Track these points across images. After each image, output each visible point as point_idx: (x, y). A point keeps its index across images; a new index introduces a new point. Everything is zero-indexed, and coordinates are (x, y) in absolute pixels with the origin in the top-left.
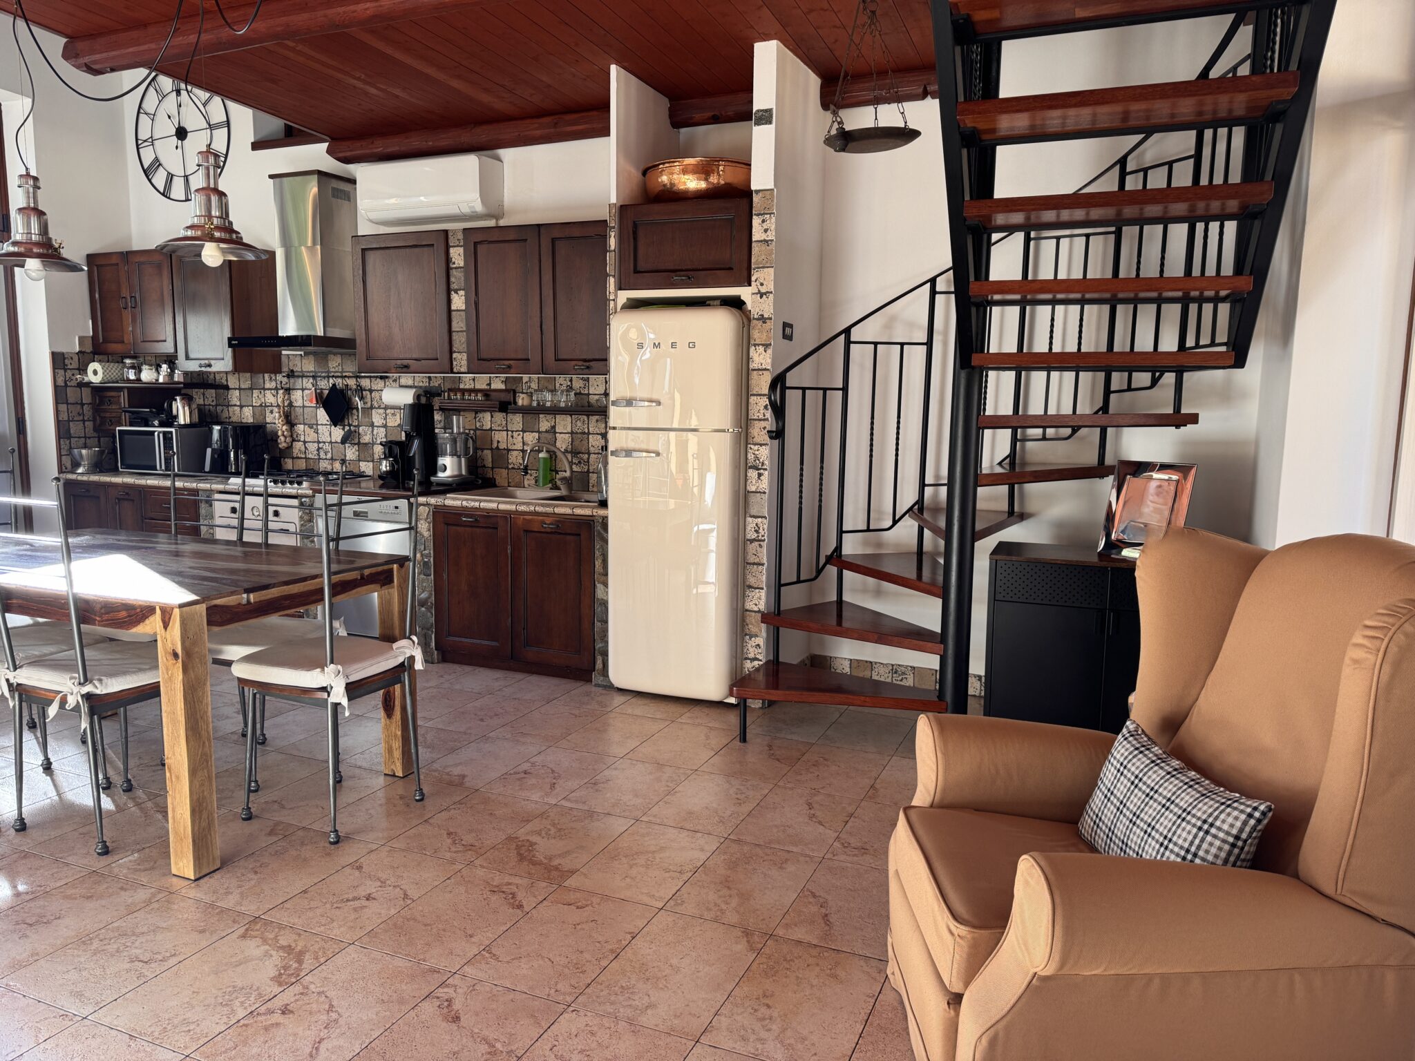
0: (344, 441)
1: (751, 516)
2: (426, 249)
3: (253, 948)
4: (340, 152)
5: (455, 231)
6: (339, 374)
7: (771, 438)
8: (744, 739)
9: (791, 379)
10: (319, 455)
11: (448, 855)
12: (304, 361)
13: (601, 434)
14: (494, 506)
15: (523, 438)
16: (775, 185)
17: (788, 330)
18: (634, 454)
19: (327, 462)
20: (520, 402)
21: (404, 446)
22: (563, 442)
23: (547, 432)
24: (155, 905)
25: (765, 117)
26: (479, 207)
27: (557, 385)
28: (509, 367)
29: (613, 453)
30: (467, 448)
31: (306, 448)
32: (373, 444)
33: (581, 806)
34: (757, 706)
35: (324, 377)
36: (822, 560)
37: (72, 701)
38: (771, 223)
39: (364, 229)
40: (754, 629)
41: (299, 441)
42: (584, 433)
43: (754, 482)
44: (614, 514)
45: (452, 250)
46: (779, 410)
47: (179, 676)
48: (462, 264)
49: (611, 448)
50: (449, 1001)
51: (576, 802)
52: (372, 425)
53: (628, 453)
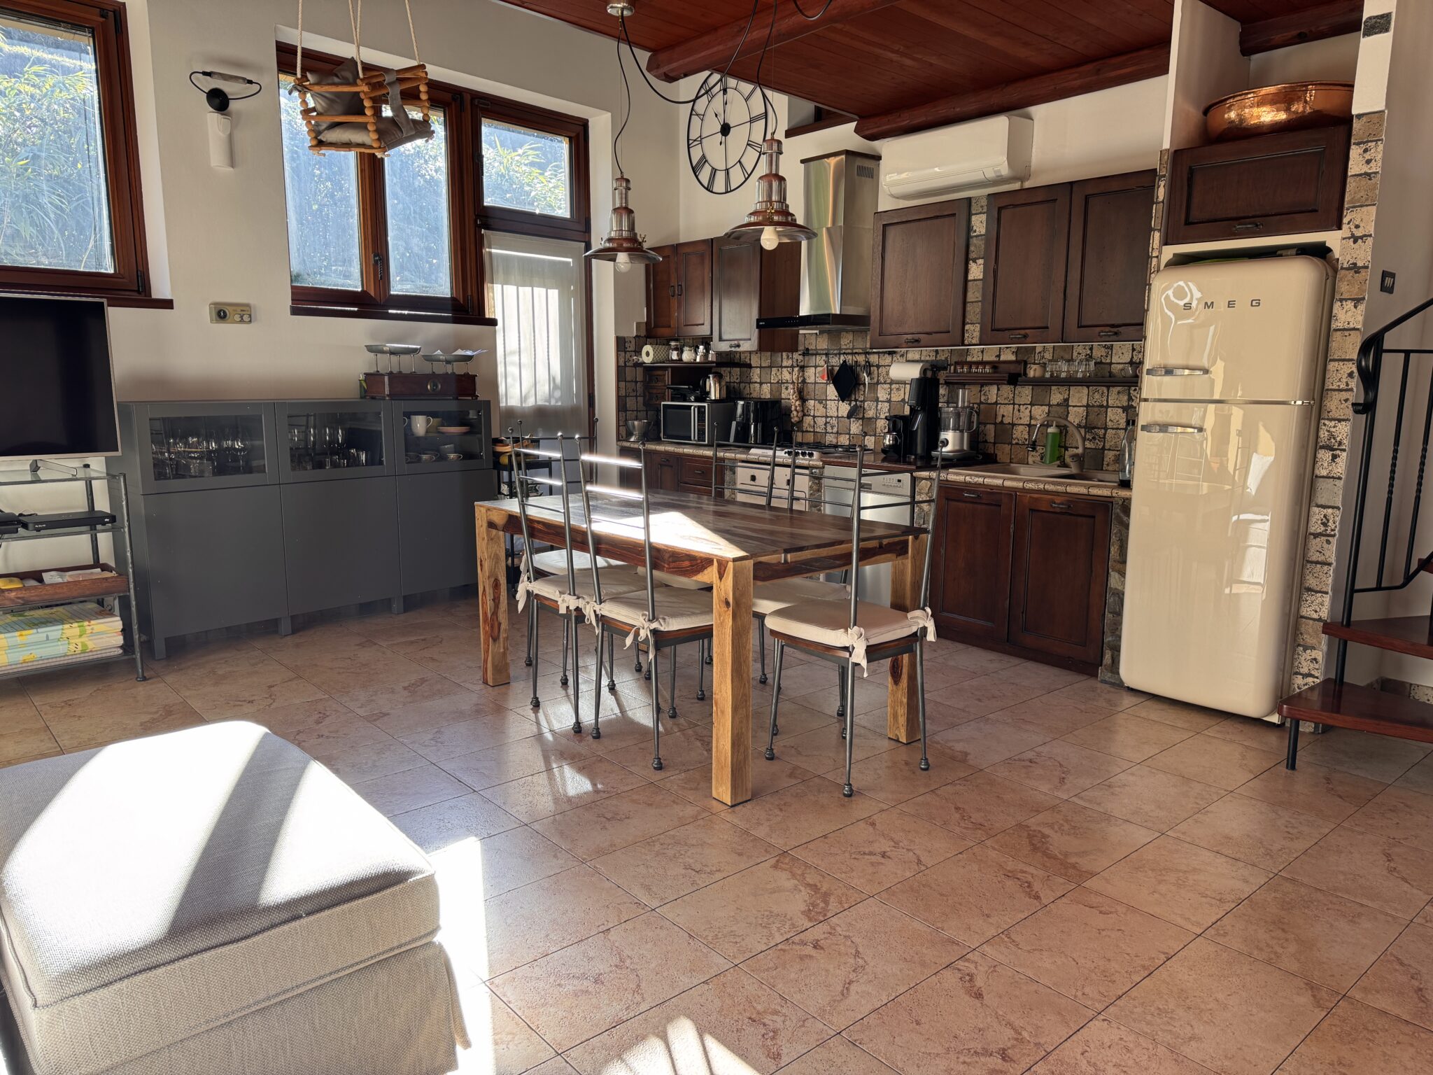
0: (850, 416)
1: (1318, 506)
2: (947, 219)
3: (783, 879)
4: (868, 129)
5: (978, 199)
6: (850, 351)
7: (1356, 412)
8: (1292, 765)
9: (1389, 341)
10: (826, 429)
11: (958, 830)
12: (819, 339)
13: (1123, 408)
14: (999, 482)
15: (1030, 412)
16: (1387, 105)
17: (1388, 281)
18: (1170, 429)
19: (833, 436)
20: (1031, 374)
21: (908, 421)
22: (1076, 416)
23: (1058, 405)
24: (701, 822)
25: (1380, 24)
26: (1005, 171)
27: (1075, 354)
28: (1025, 336)
29: (1144, 428)
30: (970, 423)
31: (815, 422)
32: (877, 418)
33: (1096, 808)
34: (1307, 730)
35: (836, 355)
36: (1414, 566)
37: (643, 634)
38: (1377, 152)
39: (885, 204)
40: (1309, 640)
41: (809, 415)
42: (1102, 406)
43: (1326, 465)
44: (1137, 495)
45: (974, 218)
46: (1370, 378)
47: (729, 622)
48: (983, 232)
49: (1141, 421)
50: (971, 976)
51: (1090, 801)
52: (877, 400)
53: (1164, 427)
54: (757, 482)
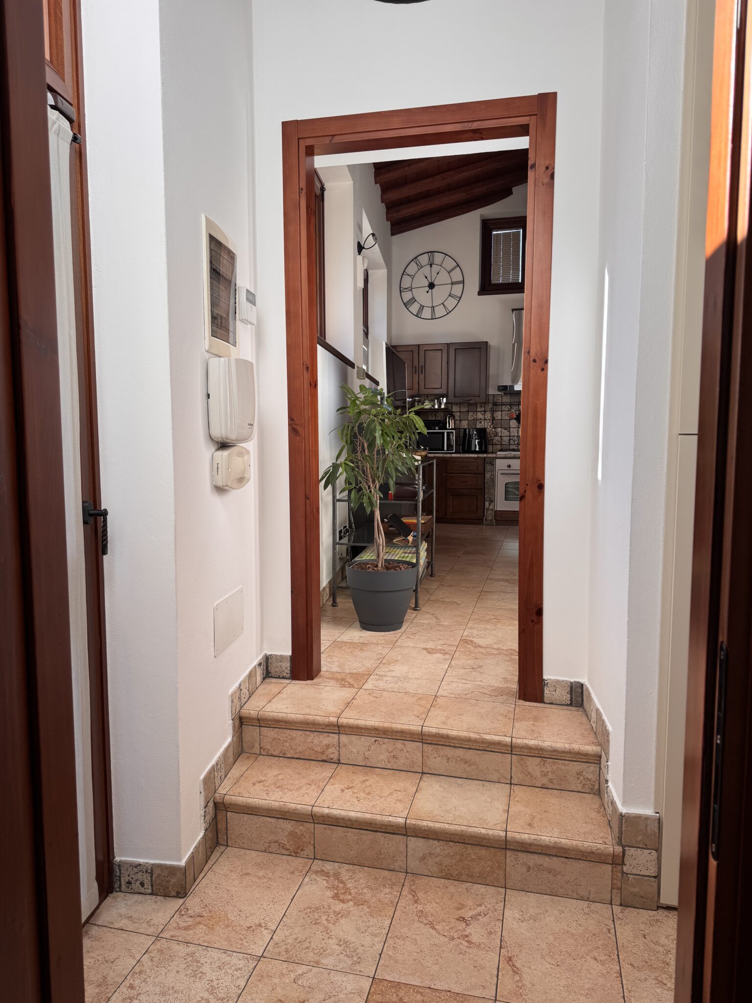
12: (504, 397)
31: (501, 439)
35: (516, 405)
41: (498, 436)
54: (511, 468)
